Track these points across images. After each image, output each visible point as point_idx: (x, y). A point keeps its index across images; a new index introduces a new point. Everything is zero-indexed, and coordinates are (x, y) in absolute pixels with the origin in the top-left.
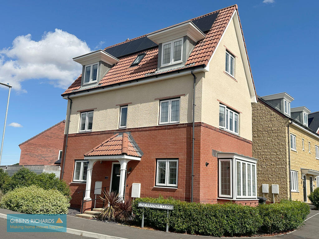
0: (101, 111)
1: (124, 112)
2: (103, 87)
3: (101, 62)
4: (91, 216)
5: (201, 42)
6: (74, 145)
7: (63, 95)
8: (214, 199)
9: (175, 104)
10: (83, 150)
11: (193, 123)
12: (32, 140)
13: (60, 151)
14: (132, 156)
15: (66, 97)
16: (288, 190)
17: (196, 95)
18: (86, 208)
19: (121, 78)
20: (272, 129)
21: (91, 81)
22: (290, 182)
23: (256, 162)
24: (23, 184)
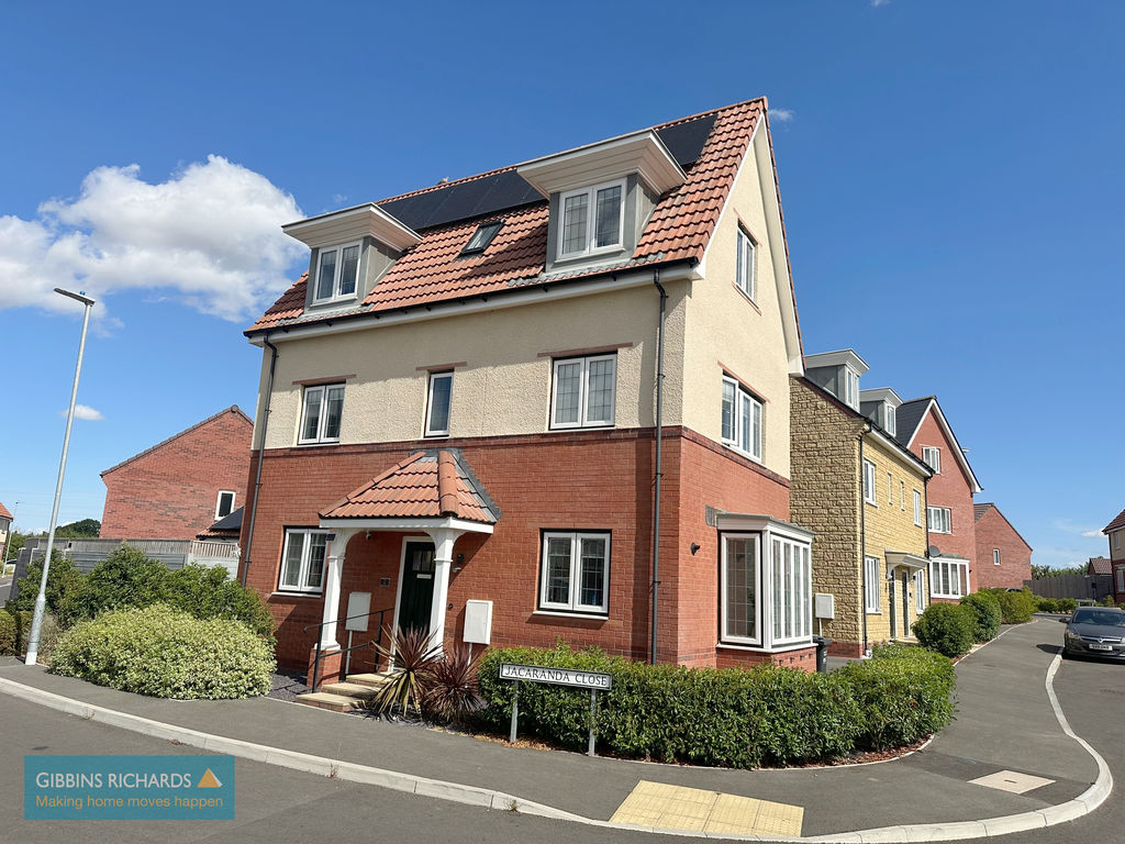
0: (368, 385)
1: (443, 391)
2: (377, 315)
3: (369, 241)
4: (345, 701)
5: (672, 195)
6: (280, 482)
7: (249, 334)
8: (709, 650)
9: (601, 371)
10: (313, 497)
11: (656, 428)
12: (142, 461)
13: (220, 493)
14: (470, 520)
15: (261, 339)
16: (860, 610)
17: (667, 347)
18: (326, 673)
19: (433, 288)
20: (819, 446)
21: (337, 296)
22: (864, 587)
23: (810, 540)
24: (123, 597)
